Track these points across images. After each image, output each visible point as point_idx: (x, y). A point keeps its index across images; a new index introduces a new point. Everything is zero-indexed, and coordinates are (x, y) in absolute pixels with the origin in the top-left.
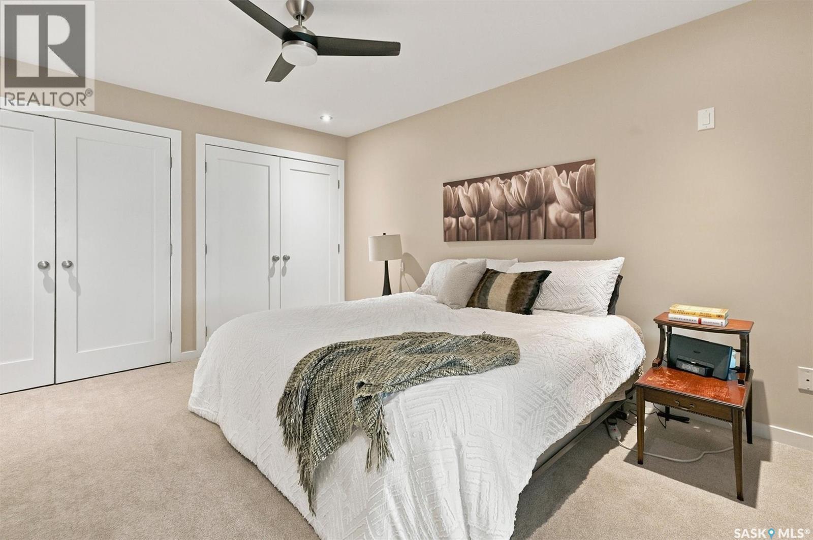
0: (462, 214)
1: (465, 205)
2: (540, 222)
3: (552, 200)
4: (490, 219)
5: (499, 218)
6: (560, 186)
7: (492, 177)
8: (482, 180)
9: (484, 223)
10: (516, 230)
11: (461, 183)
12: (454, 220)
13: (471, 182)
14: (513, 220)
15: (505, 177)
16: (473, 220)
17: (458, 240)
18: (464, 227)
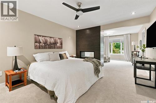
0: (41, 43)
1: (41, 41)
2: (56, 46)
3: (58, 43)
4: (48, 45)
5: (49, 45)
6: (59, 41)
7: (48, 37)
8: (46, 37)
9: (46, 45)
10: (52, 47)
11: (41, 36)
12: (38, 44)
13: (43, 36)
14: (52, 45)
15: (51, 37)
16: (44, 44)
17: (39, 48)
18: (41, 46)
